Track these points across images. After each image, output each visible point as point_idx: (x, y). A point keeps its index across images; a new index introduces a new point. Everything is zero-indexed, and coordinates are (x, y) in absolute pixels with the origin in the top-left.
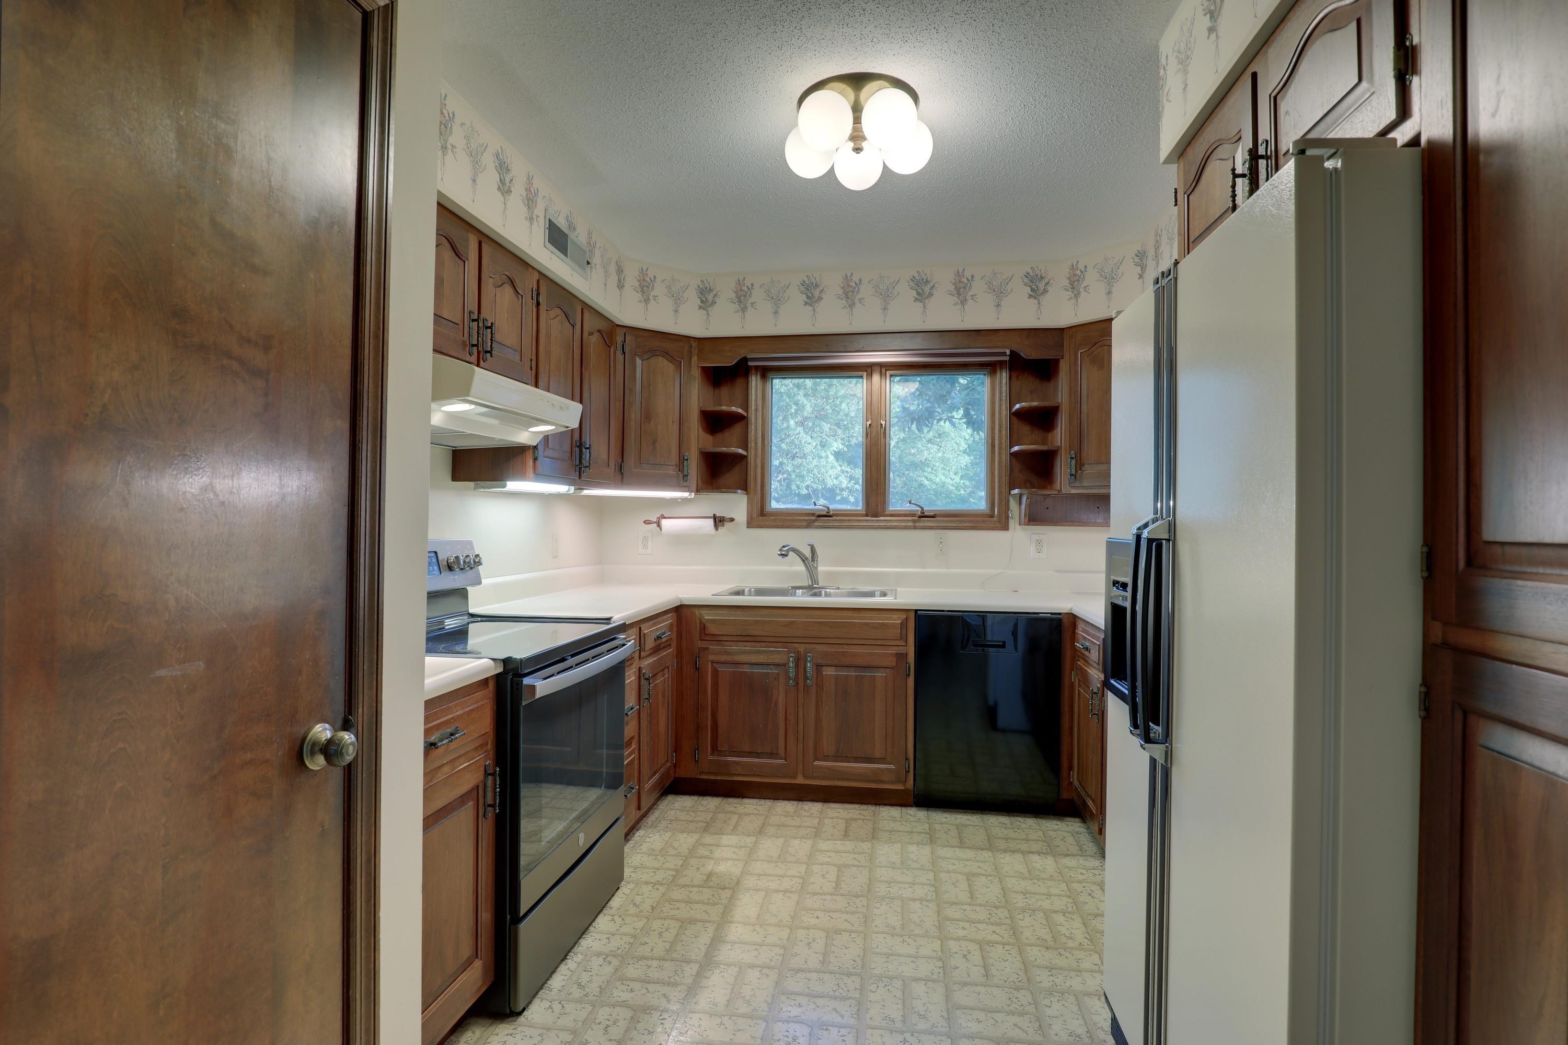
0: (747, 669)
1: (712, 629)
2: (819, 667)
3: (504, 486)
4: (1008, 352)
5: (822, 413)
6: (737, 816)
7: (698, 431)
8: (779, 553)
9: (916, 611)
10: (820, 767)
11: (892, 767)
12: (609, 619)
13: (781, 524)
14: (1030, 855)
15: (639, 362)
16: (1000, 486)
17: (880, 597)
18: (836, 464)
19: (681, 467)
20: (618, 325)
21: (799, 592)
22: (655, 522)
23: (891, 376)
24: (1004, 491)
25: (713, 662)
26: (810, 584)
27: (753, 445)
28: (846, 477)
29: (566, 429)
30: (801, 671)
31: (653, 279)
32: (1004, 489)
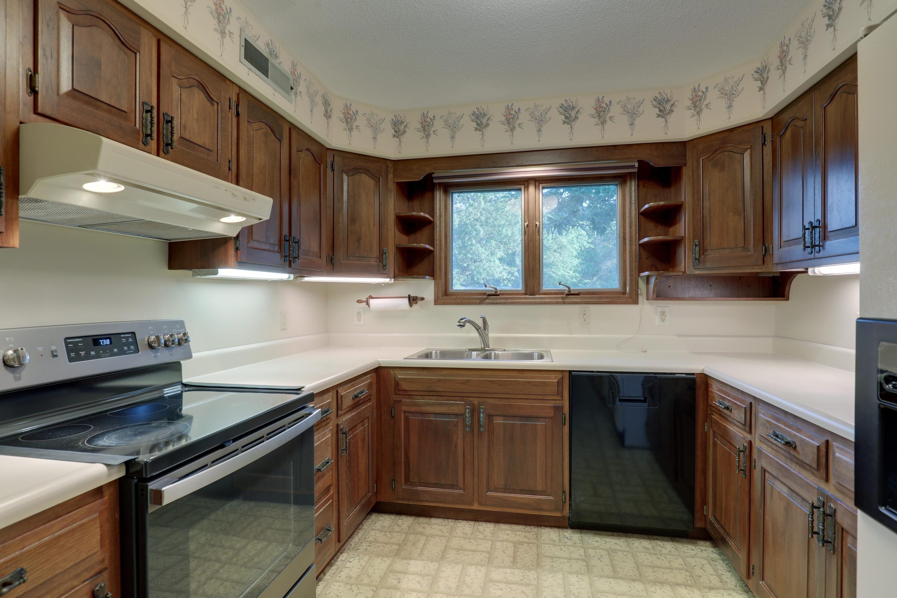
0: (432, 418)
1: (404, 386)
2: (490, 417)
3: (216, 273)
4: (636, 165)
5: (491, 235)
6: (424, 538)
7: (395, 232)
8: (458, 324)
9: (570, 372)
10: (492, 497)
11: (551, 498)
12: (299, 389)
13: (460, 301)
14: (678, 588)
15: (345, 177)
16: (631, 270)
17: (538, 359)
18: (500, 265)
19: (381, 259)
20: (328, 149)
21: (474, 353)
22: (365, 302)
23: (543, 188)
24: (634, 274)
25: (405, 412)
26: (483, 347)
27: (438, 242)
28: (506, 272)
29: (258, 221)
30: (476, 419)
31: (355, 113)
32: (634, 272)
